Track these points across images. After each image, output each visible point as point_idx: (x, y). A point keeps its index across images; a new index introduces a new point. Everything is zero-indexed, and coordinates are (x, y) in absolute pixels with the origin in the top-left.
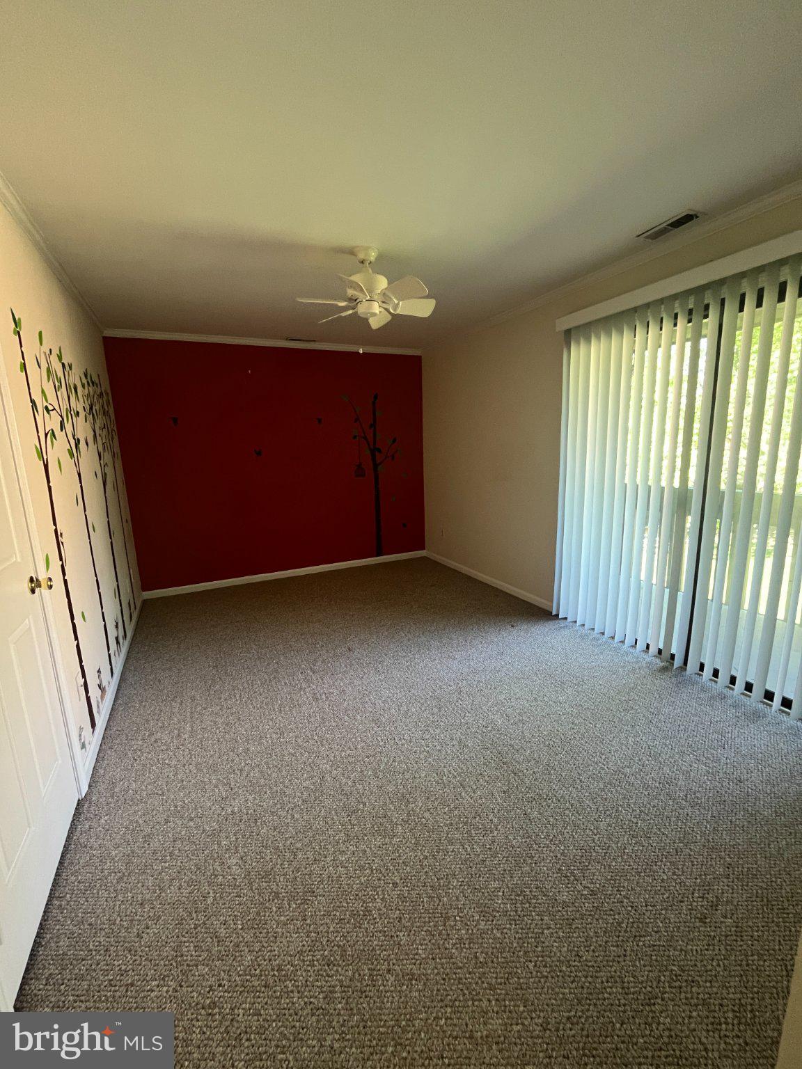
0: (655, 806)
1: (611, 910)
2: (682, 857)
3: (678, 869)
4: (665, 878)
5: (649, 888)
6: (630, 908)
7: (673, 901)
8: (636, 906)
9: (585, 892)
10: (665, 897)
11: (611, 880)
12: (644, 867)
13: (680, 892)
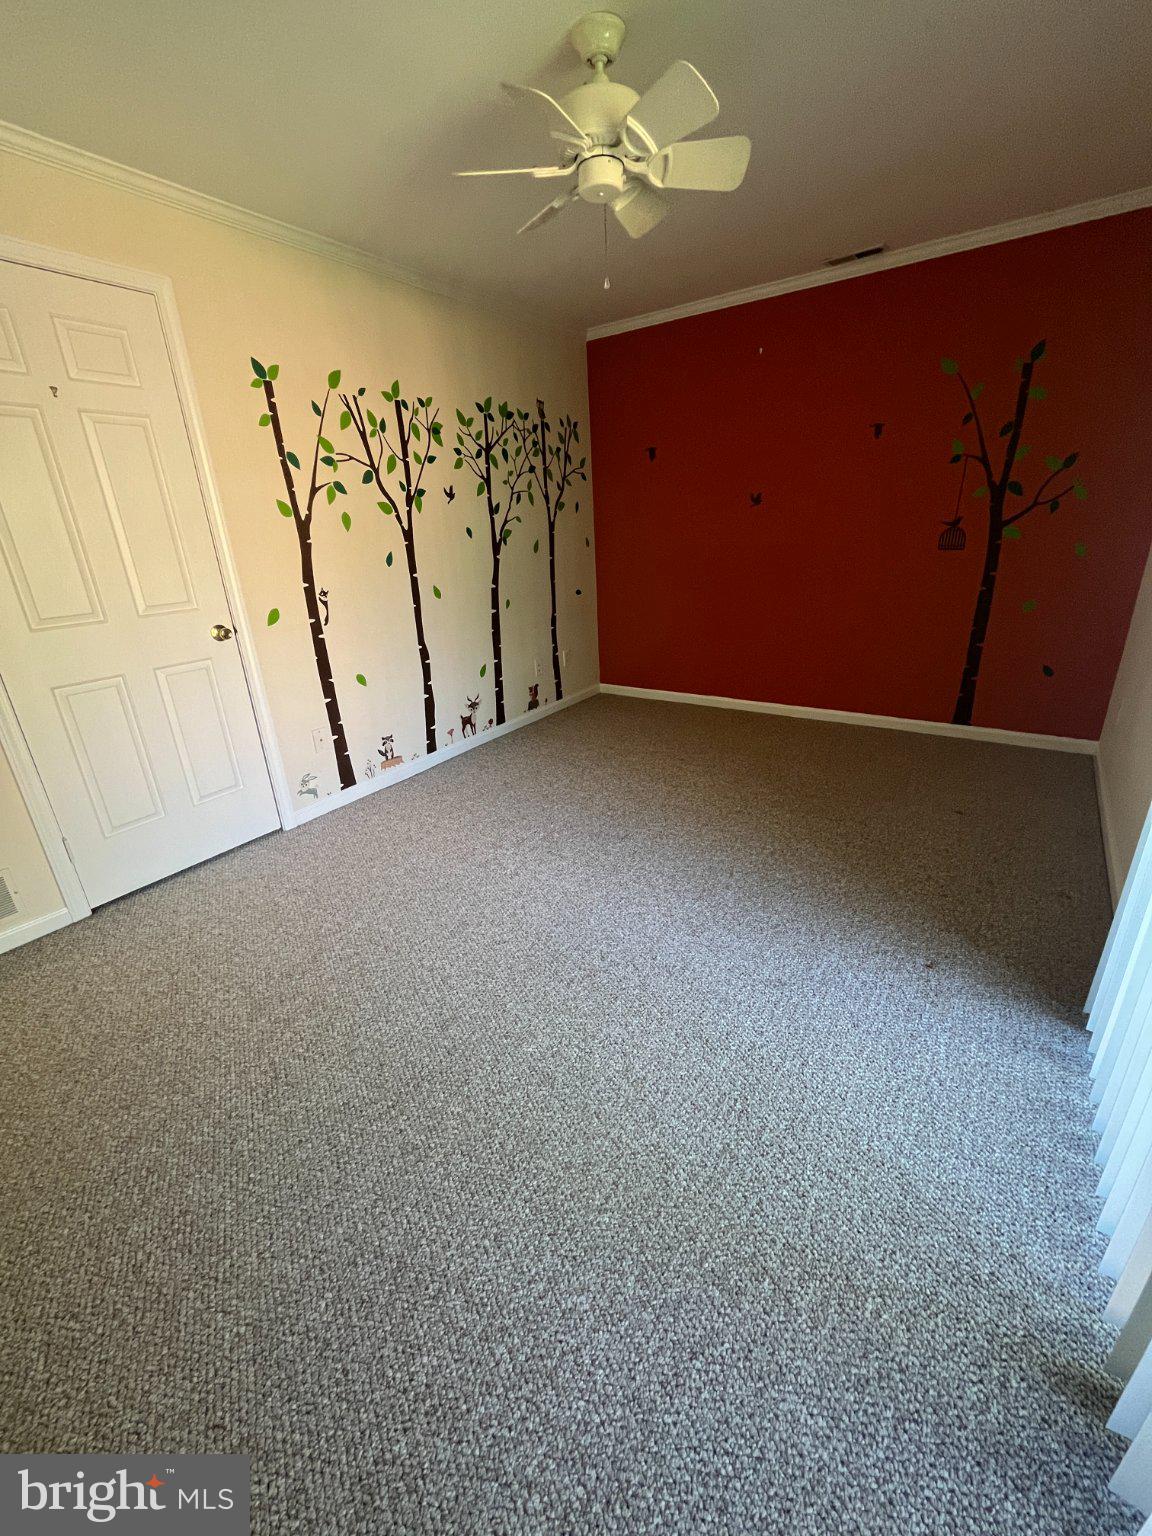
0: (345, 1372)
1: (103, 1300)
2: (202, 1439)
3: (171, 1428)
4: (153, 1398)
5: (134, 1366)
6: (100, 1331)
7: (101, 1415)
8: (101, 1344)
9: (140, 1256)
10: (112, 1399)
11: (160, 1293)
12: (181, 1353)
13: (117, 1431)
